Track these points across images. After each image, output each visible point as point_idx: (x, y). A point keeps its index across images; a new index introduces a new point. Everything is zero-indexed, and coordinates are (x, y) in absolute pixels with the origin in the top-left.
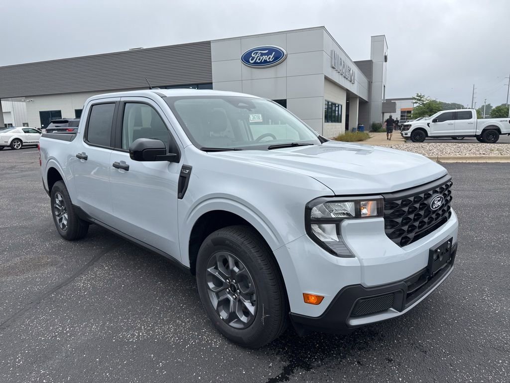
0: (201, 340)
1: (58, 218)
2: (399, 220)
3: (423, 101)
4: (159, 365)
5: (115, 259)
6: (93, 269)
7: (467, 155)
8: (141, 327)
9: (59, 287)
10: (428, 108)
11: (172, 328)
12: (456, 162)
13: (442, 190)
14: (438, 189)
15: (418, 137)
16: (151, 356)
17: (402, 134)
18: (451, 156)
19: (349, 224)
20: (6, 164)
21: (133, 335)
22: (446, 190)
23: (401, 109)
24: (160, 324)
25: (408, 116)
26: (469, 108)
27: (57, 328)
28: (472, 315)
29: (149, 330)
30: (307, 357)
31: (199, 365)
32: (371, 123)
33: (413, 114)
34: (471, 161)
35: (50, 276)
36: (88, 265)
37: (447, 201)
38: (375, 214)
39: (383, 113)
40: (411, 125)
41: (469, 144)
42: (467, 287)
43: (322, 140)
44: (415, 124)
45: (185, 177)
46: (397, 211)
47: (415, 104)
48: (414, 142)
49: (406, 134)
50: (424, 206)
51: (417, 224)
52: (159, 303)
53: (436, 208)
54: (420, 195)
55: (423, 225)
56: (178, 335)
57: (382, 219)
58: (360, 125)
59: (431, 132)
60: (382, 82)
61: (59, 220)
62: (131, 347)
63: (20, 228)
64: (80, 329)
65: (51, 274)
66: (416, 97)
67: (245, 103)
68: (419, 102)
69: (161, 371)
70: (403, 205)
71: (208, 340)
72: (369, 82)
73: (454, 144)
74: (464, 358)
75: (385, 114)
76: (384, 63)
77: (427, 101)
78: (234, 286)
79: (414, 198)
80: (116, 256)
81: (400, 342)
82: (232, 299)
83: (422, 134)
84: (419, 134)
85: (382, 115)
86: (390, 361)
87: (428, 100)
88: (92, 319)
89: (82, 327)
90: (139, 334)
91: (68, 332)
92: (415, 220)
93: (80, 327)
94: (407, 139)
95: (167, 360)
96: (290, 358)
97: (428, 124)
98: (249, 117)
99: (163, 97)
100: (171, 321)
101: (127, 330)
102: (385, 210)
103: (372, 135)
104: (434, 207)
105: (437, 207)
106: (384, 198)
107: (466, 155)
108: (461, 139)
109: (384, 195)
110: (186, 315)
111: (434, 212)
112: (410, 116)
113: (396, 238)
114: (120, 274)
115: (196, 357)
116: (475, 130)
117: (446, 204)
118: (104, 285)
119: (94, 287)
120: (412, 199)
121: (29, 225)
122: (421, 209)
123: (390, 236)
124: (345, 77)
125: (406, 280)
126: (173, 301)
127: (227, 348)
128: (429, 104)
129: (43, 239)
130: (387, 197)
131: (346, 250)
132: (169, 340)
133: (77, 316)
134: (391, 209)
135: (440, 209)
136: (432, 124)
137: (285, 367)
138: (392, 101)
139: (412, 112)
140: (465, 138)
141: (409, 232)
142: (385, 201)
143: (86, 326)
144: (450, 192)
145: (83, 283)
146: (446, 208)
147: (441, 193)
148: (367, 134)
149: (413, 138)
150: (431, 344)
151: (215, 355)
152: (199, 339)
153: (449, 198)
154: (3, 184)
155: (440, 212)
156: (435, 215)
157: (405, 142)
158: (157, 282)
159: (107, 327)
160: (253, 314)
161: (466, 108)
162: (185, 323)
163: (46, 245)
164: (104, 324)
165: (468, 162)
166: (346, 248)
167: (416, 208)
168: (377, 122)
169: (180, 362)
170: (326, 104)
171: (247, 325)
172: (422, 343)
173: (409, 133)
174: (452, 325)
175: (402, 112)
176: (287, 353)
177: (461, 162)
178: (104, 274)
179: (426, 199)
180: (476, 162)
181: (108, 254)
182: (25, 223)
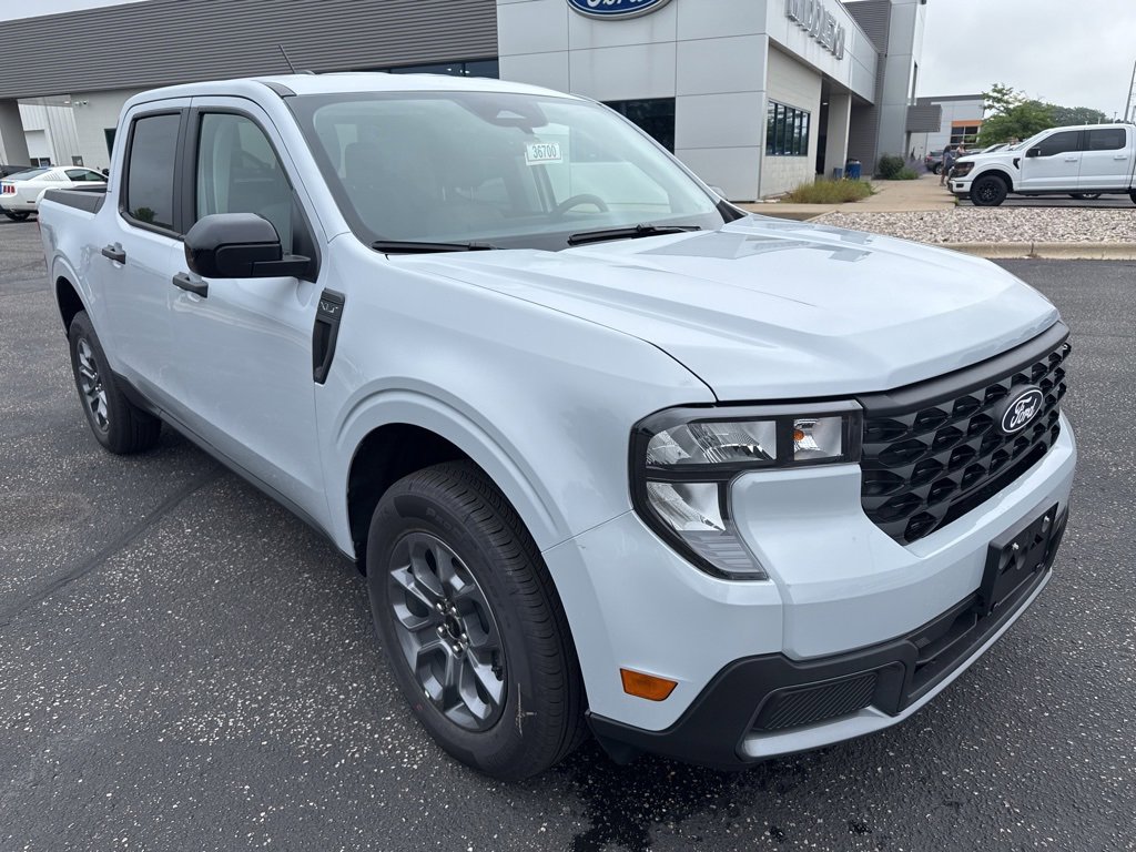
0: (376, 746)
1: (90, 400)
2: (906, 471)
3: (1007, 102)
4: (259, 818)
5: (215, 505)
6: (156, 532)
7: (1106, 241)
8: (235, 703)
9: (65, 580)
10: (1018, 121)
11: (311, 706)
12: (1076, 257)
13: (1040, 370)
14: (1028, 372)
15: (987, 194)
16: (243, 789)
17: (950, 186)
18: (1067, 242)
19: (755, 484)
20: (23, 256)
21: (211, 725)
22: (1051, 369)
23: (953, 123)
24: (285, 693)
25: (968, 139)
26: (1118, 121)
27: (31, 700)
28: (1091, 697)
29: (254, 712)
30: (640, 810)
31: (359, 823)
32: (879, 156)
33: (982, 136)
34: (1113, 257)
35: (52, 549)
36: (147, 523)
37: (1051, 401)
38: (838, 452)
39: (909, 133)
40: (972, 164)
41: (1113, 211)
42: (1083, 611)
43: (729, 215)
44: (984, 160)
45: (330, 325)
46: (904, 445)
47: (987, 111)
48: (977, 205)
49: (960, 186)
50: (984, 423)
51: (957, 476)
52: (292, 635)
53: (1017, 426)
54: (972, 395)
55: (975, 478)
56: (321, 728)
57: (855, 469)
58: (852, 162)
59: (1020, 181)
60: (911, 54)
61: (92, 404)
62: (199, 761)
63: (14, 418)
64: (86, 702)
65: (53, 544)
66: (991, 94)
67: (517, 112)
68: (996, 105)
69: (259, 838)
70: (920, 427)
71: (394, 746)
72: (879, 55)
73: (1076, 210)
74: (1062, 830)
75: (913, 135)
76: (919, 6)
77: (1017, 104)
78: (455, 621)
79: (956, 404)
80: (218, 498)
81: (892, 773)
82: (450, 652)
83: (999, 185)
84: (993, 186)
85: (905, 137)
86: (859, 829)
87: (1020, 101)
88: (123, 673)
89: (91, 697)
90: (226, 721)
91: (55, 710)
92: (953, 465)
93: (86, 695)
94: (961, 196)
95: (282, 802)
96: (596, 809)
97: (1016, 162)
98: (524, 150)
99: (286, 96)
100: (312, 686)
101: (198, 712)
102: (864, 442)
103: (877, 185)
104: (1012, 425)
105: (1022, 423)
106: (865, 410)
107: (1102, 239)
108: (1093, 199)
109: (863, 400)
110: (353, 670)
111: (1010, 437)
112: (975, 141)
113: (895, 518)
114: (215, 549)
115: (357, 797)
116: (1129, 177)
117: (1047, 409)
118: (170, 579)
119: (146, 581)
120: (948, 407)
121: (37, 411)
122: (971, 432)
123: (876, 516)
124: (819, 43)
125: (914, 636)
126: (330, 628)
127: (439, 773)
128: (1022, 110)
129: (60, 449)
130: (873, 404)
131: (742, 557)
132: (298, 743)
133: (87, 663)
134: (884, 437)
135: (1029, 426)
136: (1025, 160)
137: (577, 838)
138: (933, 103)
139: (979, 131)
140: (1103, 196)
141: (933, 499)
142: (865, 418)
143: (104, 694)
144: (1061, 373)
145: (123, 572)
146: (1044, 420)
147: (1034, 380)
148: (868, 185)
149: (975, 194)
150: (973, 782)
151: (404, 794)
152: (373, 742)
153: (1055, 391)
154: (5, 305)
155: (1029, 434)
156: (1013, 442)
157: (957, 204)
158: (300, 574)
159: (155, 700)
160: (497, 701)
161: (1111, 122)
162: (347, 693)
163: (62, 466)
164: (149, 688)
165: (1106, 258)
166: (743, 553)
167: (957, 431)
168: (892, 155)
169: (312, 810)
170: (770, 112)
171: (484, 725)
172: (951, 779)
173: (967, 183)
174: (1035, 724)
175: (955, 130)
176: (588, 793)
177: (1089, 257)
178: (179, 546)
179: (989, 402)
180: (1127, 258)
181: (201, 492)
182: (29, 407)
